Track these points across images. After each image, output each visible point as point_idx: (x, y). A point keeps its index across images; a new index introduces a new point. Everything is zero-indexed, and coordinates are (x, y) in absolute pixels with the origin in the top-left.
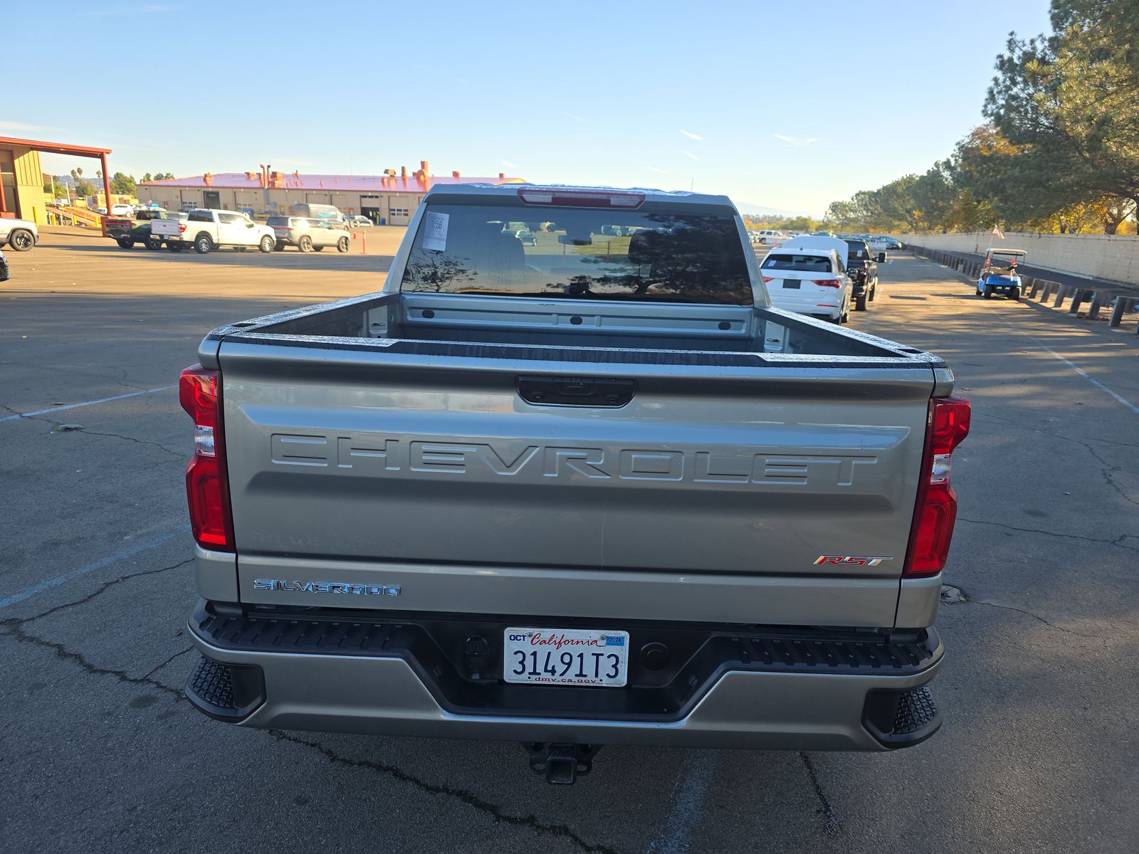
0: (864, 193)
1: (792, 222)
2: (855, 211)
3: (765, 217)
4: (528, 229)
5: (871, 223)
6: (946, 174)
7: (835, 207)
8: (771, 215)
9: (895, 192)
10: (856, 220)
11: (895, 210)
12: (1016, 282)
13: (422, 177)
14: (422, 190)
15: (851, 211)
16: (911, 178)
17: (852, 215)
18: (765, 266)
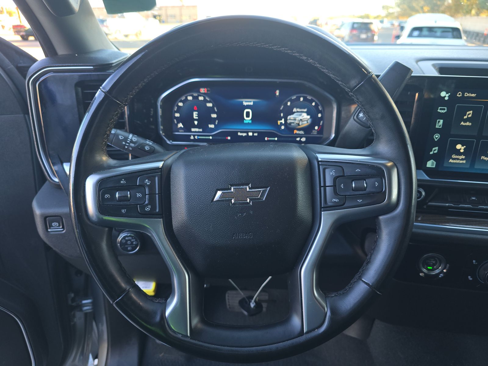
18: (410, 35)
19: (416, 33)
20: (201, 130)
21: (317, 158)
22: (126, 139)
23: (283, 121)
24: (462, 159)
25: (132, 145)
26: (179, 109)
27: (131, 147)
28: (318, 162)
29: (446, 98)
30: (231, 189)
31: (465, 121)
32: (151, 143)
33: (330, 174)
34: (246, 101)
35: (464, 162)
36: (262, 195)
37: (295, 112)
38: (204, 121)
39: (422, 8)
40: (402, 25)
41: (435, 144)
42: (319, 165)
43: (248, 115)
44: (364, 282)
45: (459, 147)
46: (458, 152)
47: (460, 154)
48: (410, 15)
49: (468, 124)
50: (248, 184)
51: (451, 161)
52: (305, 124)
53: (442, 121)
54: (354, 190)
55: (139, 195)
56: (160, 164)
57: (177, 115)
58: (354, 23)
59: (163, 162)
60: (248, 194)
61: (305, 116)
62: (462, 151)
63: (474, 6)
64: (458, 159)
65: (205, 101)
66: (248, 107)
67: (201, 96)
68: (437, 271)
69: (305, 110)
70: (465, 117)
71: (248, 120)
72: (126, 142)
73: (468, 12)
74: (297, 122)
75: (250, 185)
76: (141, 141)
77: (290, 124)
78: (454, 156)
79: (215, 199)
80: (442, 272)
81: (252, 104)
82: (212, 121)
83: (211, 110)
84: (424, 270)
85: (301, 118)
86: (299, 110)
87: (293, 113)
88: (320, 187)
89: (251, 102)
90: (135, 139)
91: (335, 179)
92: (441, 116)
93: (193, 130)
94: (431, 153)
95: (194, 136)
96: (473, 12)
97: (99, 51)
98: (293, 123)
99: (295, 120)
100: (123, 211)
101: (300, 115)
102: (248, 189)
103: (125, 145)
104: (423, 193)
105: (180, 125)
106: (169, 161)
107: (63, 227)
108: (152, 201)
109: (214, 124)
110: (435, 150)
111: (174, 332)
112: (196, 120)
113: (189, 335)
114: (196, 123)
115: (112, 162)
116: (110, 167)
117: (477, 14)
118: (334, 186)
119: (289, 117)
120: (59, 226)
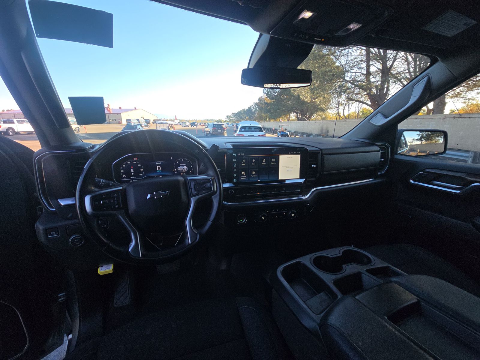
0: (234, 113)
1: (218, 120)
2: (232, 118)
3: (210, 119)
4: (146, 123)
5: (236, 120)
6: (252, 108)
7: (227, 117)
8: (212, 119)
9: (241, 113)
10: (232, 120)
11: (242, 117)
12: (288, 133)
13: (109, 109)
14: (109, 113)
15: (231, 117)
16: (244, 109)
17: (231, 118)
18: (240, 131)
19: (243, 130)
20: (136, 177)
21: (187, 179)
22: (100, 181)
23: (176, 170)
24: (245, 177)
25: (103, 184)
26: (123, 168)
27: (103, 185)
28: (188, 180)
29: (235, 156)
30: (154, 193)
31: (243, 163)
32: (112, 182)
33: (193, 184)
34: (157, 163)
35: (246, 178)
36: (167, 194)
37: (181, 166)
38: (137, 173)
39: (245, 117)
40: (237, 125)
41: (235, 173)
42: (188, 181)
43: (159, 169)
44: (210, 221)
45: (243, 173)
46: (243, 175)
47: (244, 175)
48: (241, 121)
49: (244, 164)
50: (161, 191)
51: (241, 178)
52: (186, 170)
53: (235, 164)
54: (201, 188)
55: (112, 201)
56: (121, 188)
57: (122, 171)
58: (214, 125)
59: (122, 187)
60: (161, 194)
61: (185, 167)
62: (244, 174)
63: (267, 117)
64: (243, 177)
65: (137, 164)
66: (159, 165)
67: (135, 162)
68: (244, 221)
69: (185, 165)
70: (243, 162)
71: (159, 170)
72: (100, 183)
73: (266, 120)
74: (182, 170)
75: (162, 191)
76: (108, 182)
77: (179, 171)
78: (242, 177)
79: (147, 198)
80: (245, 221)
81: (160, 163)
82: (141, 172)
83: (140, 168)
84: (239, 221)
85: (183, 168)
86: (182, 165)
87: (180, 166)
88: (190, 189)
89: (160, 162)
90: (104, 181)
91: (194, 185)
92: (235, 162)
93: (131, 177)
94: (234, 176)
95: (132, 180)
96: (267, 120)
97: (75, 143)
98: (180, 170)
99: (181, 169)
100: (105, 209)
101: (183, 167)
102: (161, 192)
103: (99, 184)
104: (233, 192)
105: (124, 176)
106: (124, 187)
107: (58, 234)
108: (118, 203)
109: (142, 174)
110: (235, 175)
111: (134, 256)
112: (133, 173)
113: (141, 256)
114: (133, 174)
115: (96, 189)
116: (96, 191)
117: (269, 121)
118: (195, 188)
119: (178, 168)
120: (56, 233)
